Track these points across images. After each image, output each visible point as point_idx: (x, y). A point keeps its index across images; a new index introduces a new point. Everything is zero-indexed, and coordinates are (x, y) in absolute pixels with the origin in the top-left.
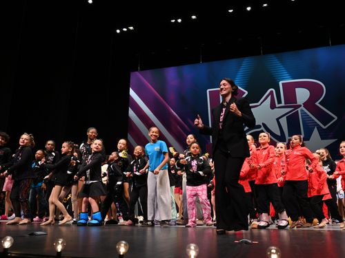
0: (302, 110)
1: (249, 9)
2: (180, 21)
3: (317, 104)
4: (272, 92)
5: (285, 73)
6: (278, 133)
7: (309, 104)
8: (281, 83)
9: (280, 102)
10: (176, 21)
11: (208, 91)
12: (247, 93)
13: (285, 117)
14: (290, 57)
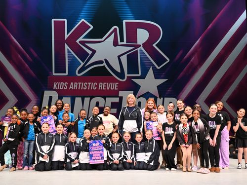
0: (141, 50)
3: (154, 45)
4: (116, 29)
5: (129, 12)
6: (119, 70)
7: (147, 45)
8: (124, 22)
9: (122, 40)
11: (53, 20)
12: (92, 27)
13: (126, 55)
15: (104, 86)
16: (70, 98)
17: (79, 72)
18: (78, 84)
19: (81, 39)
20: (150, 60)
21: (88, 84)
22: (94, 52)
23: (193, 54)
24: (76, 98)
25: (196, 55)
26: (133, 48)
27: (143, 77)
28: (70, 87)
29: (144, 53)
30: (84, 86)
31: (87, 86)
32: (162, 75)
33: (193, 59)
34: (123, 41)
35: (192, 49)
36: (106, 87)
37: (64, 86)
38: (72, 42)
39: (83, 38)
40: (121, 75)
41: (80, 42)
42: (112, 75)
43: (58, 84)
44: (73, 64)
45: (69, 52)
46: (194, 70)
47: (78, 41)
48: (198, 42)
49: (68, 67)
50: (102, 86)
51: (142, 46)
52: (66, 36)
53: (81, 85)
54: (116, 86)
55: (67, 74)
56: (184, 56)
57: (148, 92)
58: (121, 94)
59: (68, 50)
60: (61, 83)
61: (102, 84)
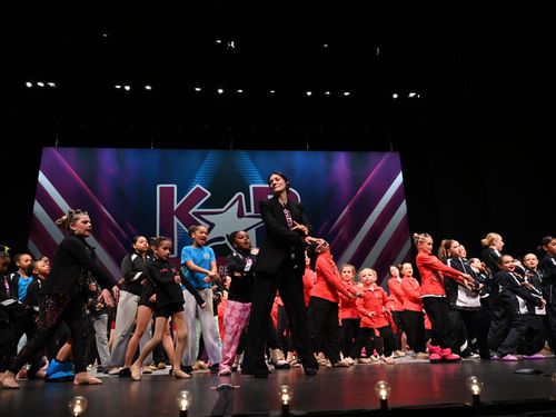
1: (221, 91)
2: (128, 88)
4: (240, 196)
5: (257, 176)
8: (251, 187)
9: (249, 210)
10: (123, 88)
11: (158, 186)
12: (209, 194)
13: (253, 230)
14: (263, 157)
19: (195, 209)
22: (212, 226)
23: (340, 226)
25: (345, 227)
45: (179, 226)
47: (190, 213)
48: (346, 210)
52: (176, 206)
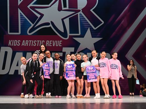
15: (50, 43)
16: (22, 53)
17: (30, 32)
18: (29, 42)
20: (88, 23)
21: (37, 42)
24: (27, 53)
26: (74, 12)
27: (82, 36)
28: (22, 44)
29: (83, 17)
30: (33, 43)
31: (37, 43)
32: (97, 34)
33: (123, 21)
34: (66, 7)
35: (122, 13)
36: (52, 44)
37: (17, 43)
38: (23, 7)
39: (33, 4)
40: (64, 34)
41: (30, 7)
42: (57, 35)
43: (12, 41)
44: (25, 25)
46: (124, 30)
49: (21, 28)
50: (49, 43)
51: (81, 10)
53: (31, 42)
54: (60, 43)
55: (19, 33)
56: (116, 19)
57: (87, 48)
58: (65, 49)
59: (21, 13)
60: (15, 41)
61: (48, 41)
